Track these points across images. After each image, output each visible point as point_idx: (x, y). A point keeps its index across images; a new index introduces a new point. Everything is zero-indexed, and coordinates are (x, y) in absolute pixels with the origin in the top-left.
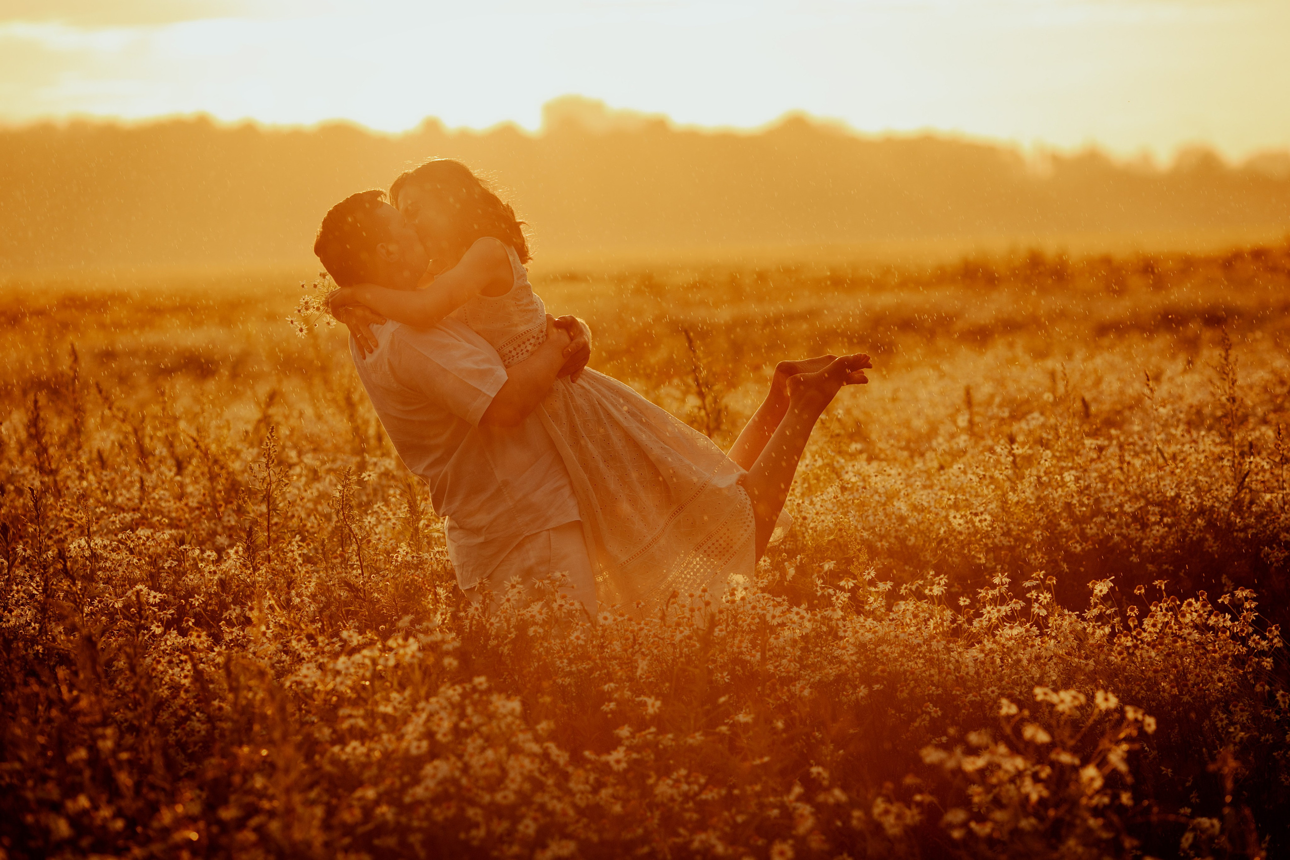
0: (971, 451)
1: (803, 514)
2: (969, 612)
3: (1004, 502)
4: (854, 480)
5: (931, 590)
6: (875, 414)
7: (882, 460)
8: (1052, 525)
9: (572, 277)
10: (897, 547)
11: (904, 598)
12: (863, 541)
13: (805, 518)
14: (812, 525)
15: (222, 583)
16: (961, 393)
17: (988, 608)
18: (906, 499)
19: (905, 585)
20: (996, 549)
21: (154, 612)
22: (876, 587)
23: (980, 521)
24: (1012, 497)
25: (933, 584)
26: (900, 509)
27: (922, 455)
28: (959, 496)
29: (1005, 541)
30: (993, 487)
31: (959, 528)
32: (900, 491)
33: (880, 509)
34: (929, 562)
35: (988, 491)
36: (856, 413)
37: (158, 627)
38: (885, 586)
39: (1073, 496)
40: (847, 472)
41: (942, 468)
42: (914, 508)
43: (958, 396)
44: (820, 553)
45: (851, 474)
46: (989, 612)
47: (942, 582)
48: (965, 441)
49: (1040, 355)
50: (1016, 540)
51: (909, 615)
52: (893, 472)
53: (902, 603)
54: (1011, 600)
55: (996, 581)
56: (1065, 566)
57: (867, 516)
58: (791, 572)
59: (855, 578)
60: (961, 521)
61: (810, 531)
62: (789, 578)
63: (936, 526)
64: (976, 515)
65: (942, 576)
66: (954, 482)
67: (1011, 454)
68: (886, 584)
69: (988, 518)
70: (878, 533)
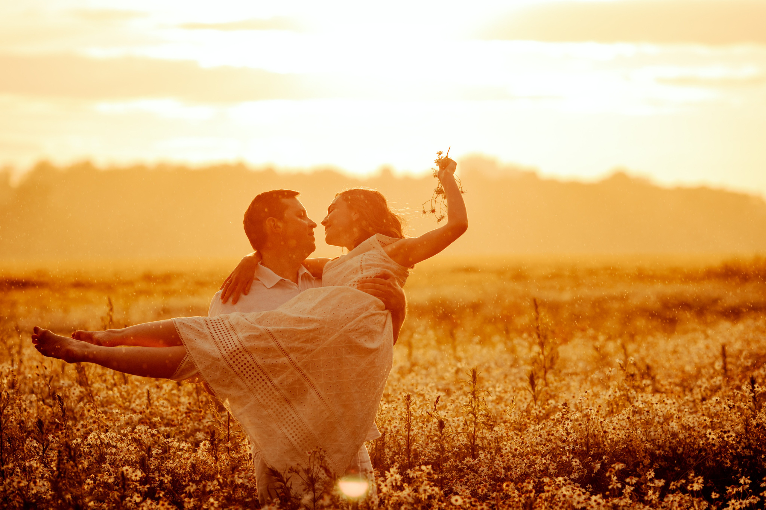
0: (723, 389)
1: (604, 429)
2: (718, 504)
3: (747, 424)
4: (641, 406)
5: (692, 487)
6: (661, 362)
7: (662, 393)
10: (671, 454)
11: (673, 492)
12: (646, 450)
13: (605, 432)
14: (610, 436)
15: (193, 466)
16: (720, 349)
17: (733, 501)
18: (678, 421)
19: (673, 483)
20: (740, 457)
21: (136, 486)
22: (653, 483)
23: (728, 437)
24: (753, 421)
25: (693, 482)
26: (672, 427)
27: (691, 390)
28: (715, 420)
29: (747, 452)
30: (739, 413)
31: (713, 442)
32: (673, 415)
33: (659, 427)
34: (691, 465)
35: (735, 416)
36: (648, 361)
37: (138, 497)
38: (660, 483)
40: (637, 401)
41: (704, 399)
42: (683, 427)
43: (716, 350)
44: (615, 457)
45: (640, 402)
46: (733, 504)
47: (700, 481)
48: (720, 381)
50: (754, 451)
51: (676, 504)
52: (669, 402)
53: (670, 495)
54: (750, 496)
55: (742, 481)
57: (650, 432)
58: (598, 466)
59: (639, 476)
60: (715, 437)
61: (609, 441)
62: (595, 471)
63: (698, 440)
64: (725, 432)
65: (699, 477)
66: (713, 410)
67: (752, 391)
68: (660, 481)
69: (734, 435)
70: (657, 444)
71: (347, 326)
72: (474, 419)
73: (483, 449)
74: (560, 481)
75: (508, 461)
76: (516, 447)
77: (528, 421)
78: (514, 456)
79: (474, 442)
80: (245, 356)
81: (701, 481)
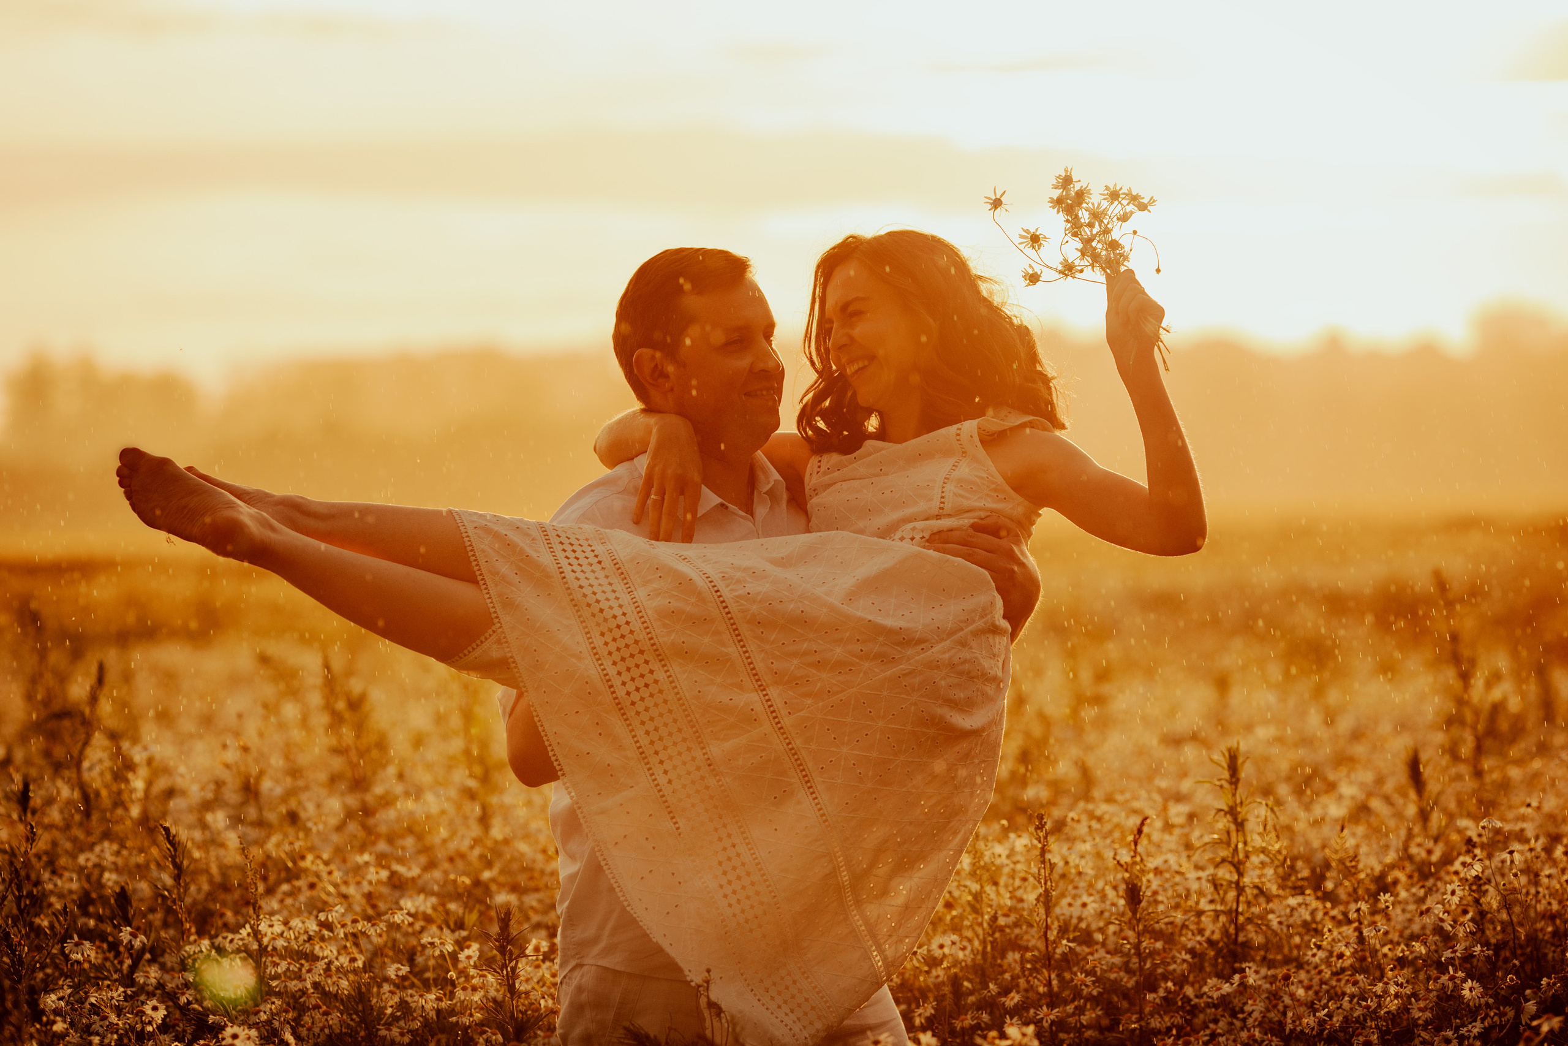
71: (933, 650)
72: (1236, 877)
79: (1237, 935)
80: (651, 666)
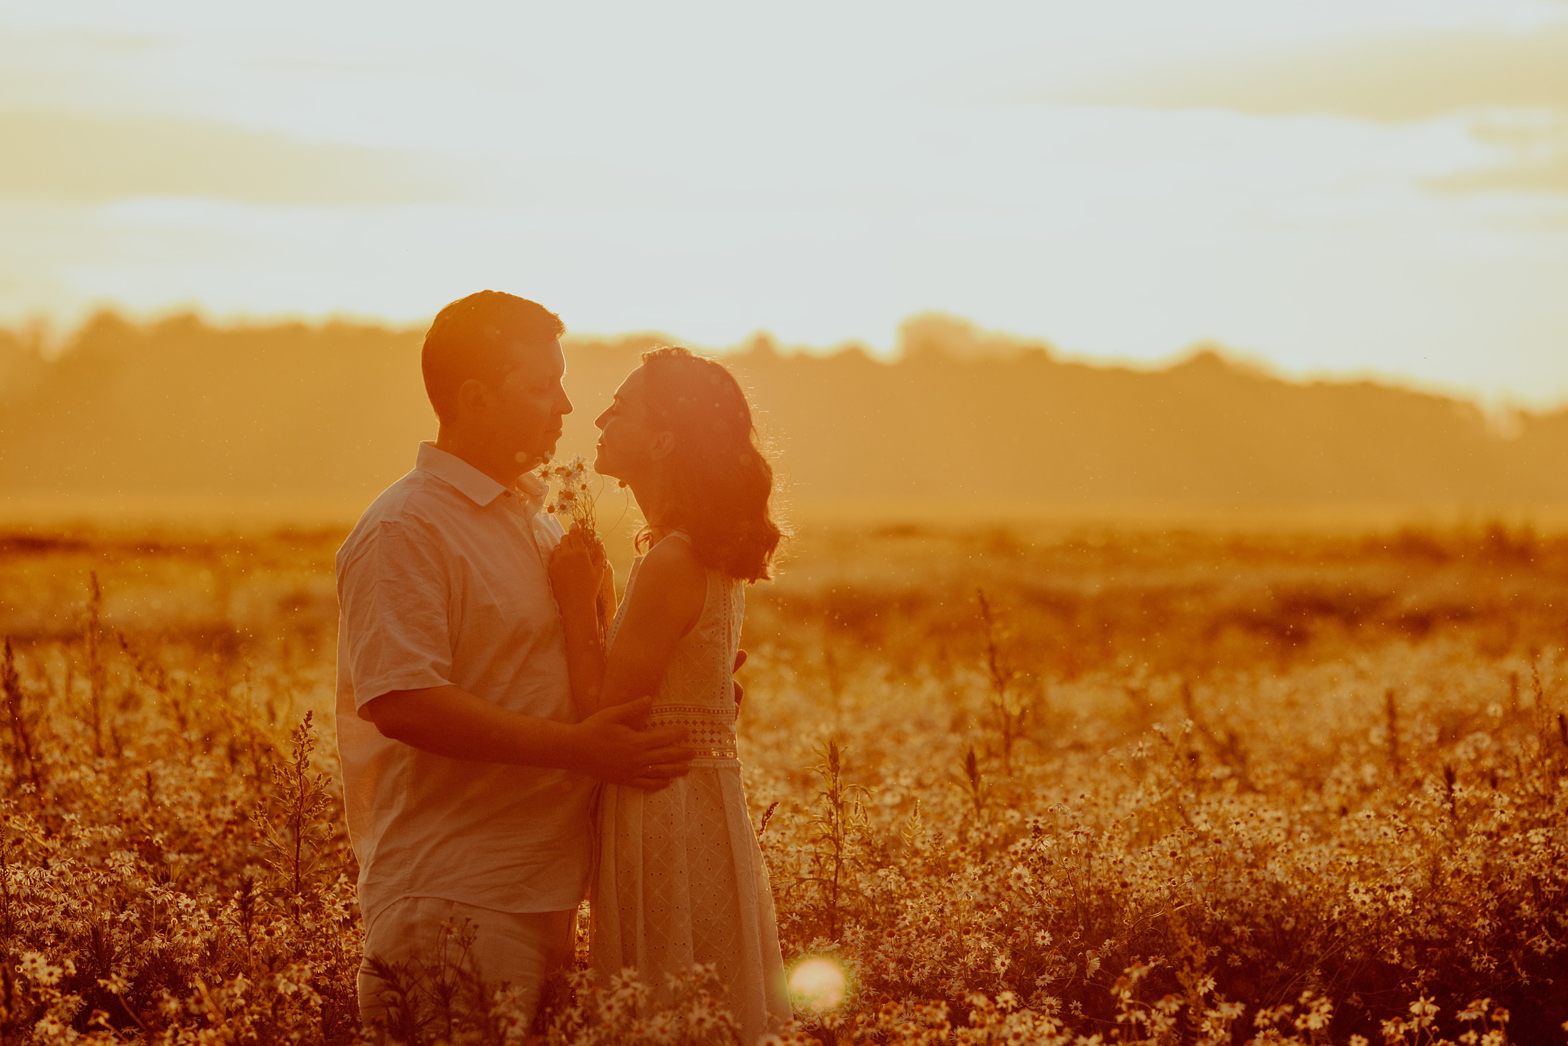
3: (1435, 872)
5: (1305, 1021)
6: (1261, 724)
7: (1257, 793)
8: (1506, 910)
9: (906, 531)
10: (1268, 932)
13: (1124, 885)
14: (1135, 896)
16: (1383, 701)
18: (1285, 859)
19: (1262, 1012)
20: (1420, 943)
21: (52, 997)
23: (1396, 899)
24: (1449, 865)
25: (1308, 1012)
26: (1273, 874)
27: (1319, 788)
28: (1365, 858)
29: (1434, 932)
30: (1418, 846)
31: (1363, 909)
32: (1277, 845)
33: (1245, 872)
34: (1315, 957)
35: (1410, 853)
36: (1233, 722)
38: (1231, 1010)
39: (1541, 867)
40: (1198, 814)
41: (1344, 811)
42: (1298, 873)
43: (1375, 703)
45: (1203, 818)
47: (1325, 1009)
49: (1494, 652)
50: (1451, 931)
54: (1436, 1041)
55: (1415, 1008)
56: (1524, 975)
57: (1224, 883)
58: (1095, 963)
60: (1367, 898)
61: (1133, 905)
62: (1090, 973)
63: (1329, 902)
64: (1390, 889)
65: (1324, 1000)
66: (1359, 835)
67: (1449, 798)
68: (1233, 1007)
69: (1409, 894)
70: (1239, 908)
72: (835, 851)
73: (857, 915)
74: (1006, 1002)
75: (909, 945)
76: (927, 914)
77: (962, 855)
78: (920, 933)
79: (835, 901)
81: (1327, 1008)
